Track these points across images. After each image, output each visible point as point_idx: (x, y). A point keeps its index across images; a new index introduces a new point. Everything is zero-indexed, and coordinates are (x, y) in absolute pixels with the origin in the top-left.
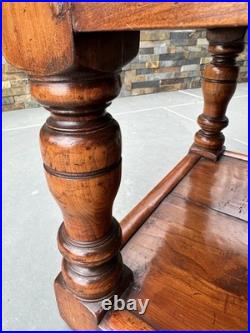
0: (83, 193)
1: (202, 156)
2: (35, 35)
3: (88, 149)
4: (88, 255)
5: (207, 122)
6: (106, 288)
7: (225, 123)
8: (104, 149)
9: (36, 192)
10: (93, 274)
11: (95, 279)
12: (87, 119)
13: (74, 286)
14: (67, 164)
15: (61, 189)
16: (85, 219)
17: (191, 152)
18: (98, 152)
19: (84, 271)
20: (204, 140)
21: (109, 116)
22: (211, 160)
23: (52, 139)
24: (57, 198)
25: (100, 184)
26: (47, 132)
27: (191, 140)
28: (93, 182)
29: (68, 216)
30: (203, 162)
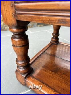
0: (20, 50)
1: (53, 43)
2: (10, 19)
3: (21, 41)
4: (22, 64)
5: (54, 35)
6: (27, 71)
7: (59, 35)
8: (24, 41)
9: (11, 53)
10: (24, 68)
11: (24, 69)
12: (21, 35)
13: (20, 71)
14: (17, 44)
15: (16, 49)
16: (21, 56)
17: (50, 42)
18: (23, 42)
19: (22, 68)
20: (54, 39)
21: (26, 34)
22: (55, 44)
23: (14, 39)
24: (15, 51)
25: (24, 48)
26: (13, 38)
27: (51, 39)
28: (22, 48)
29: (18, 55)
30: (53, 45)
